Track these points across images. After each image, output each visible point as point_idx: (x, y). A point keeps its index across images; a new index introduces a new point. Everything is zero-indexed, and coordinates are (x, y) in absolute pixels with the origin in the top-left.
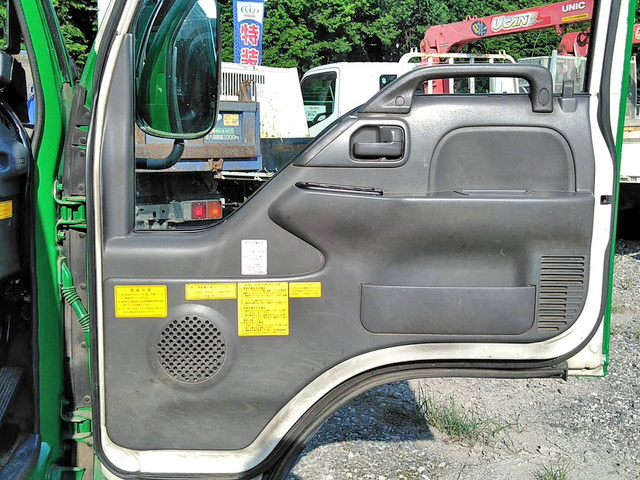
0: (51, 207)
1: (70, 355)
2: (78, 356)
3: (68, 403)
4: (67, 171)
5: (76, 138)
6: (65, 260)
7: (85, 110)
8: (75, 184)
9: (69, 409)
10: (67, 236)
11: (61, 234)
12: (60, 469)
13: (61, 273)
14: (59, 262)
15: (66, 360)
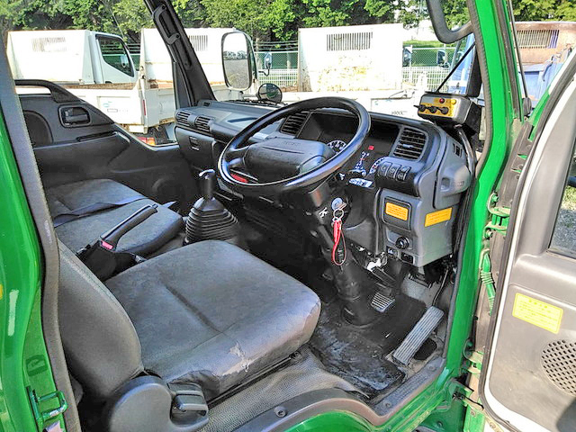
0: (485, 214)
1: (479, 316)
2: (484, 319)
3: (470, 345)
4: (503, 187)
5: (516, 164)
6: (489, 252)
7: (528, 143)
8: (507, 199)
9: (471, 349)
10: (494, 235)
11: (489, 233)
12: (457, 384)
13: (482, 261)
14: (482, 253)
15: (476, 318)
